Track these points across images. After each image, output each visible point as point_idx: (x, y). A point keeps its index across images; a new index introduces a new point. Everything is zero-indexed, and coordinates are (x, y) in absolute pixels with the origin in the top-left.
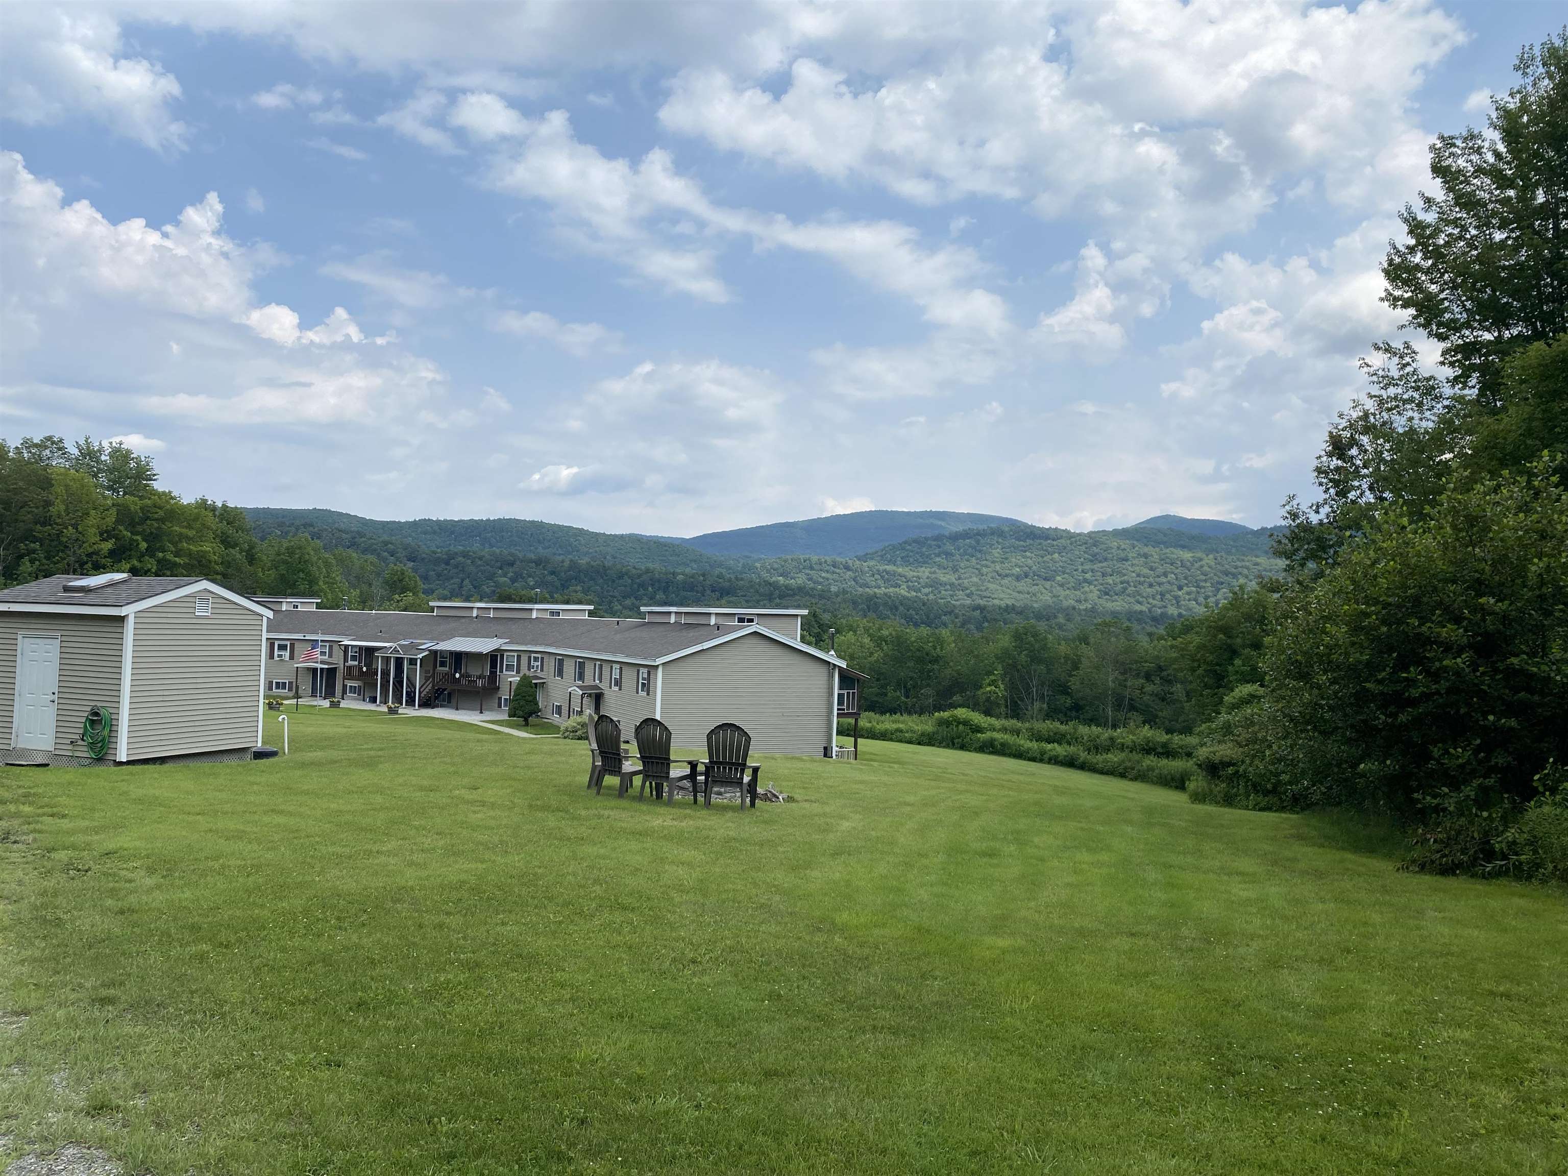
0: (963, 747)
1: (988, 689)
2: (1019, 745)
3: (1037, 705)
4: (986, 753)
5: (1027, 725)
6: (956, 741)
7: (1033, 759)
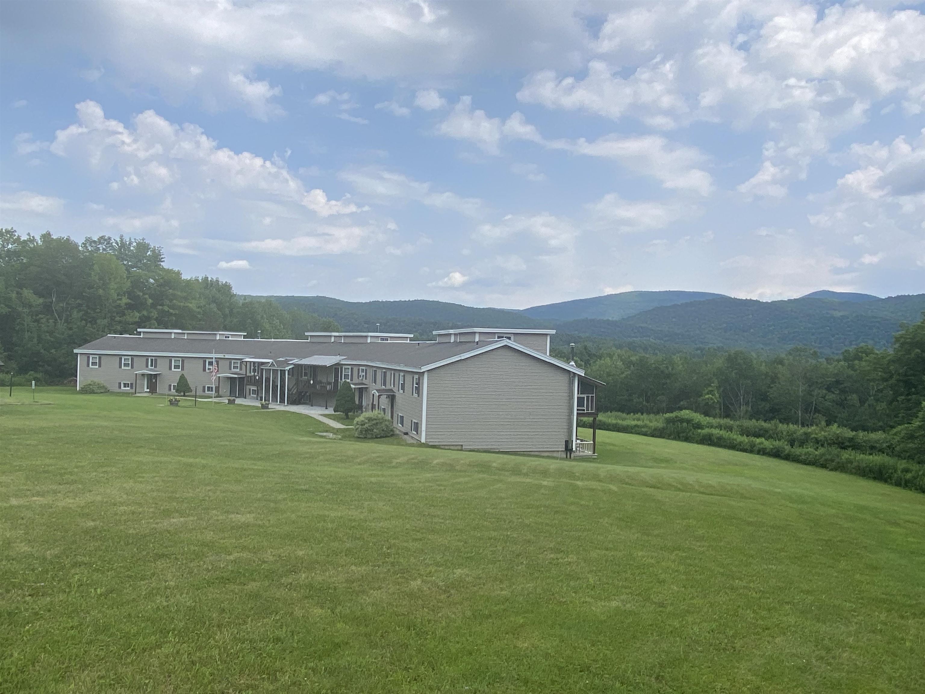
0: (687, 439)
1: (707, 396)
2: (733, 439)
3: (743, 408)
4: (706, 445)
5: (738, 423)
6: (681, 435)
7: (744, 450)
